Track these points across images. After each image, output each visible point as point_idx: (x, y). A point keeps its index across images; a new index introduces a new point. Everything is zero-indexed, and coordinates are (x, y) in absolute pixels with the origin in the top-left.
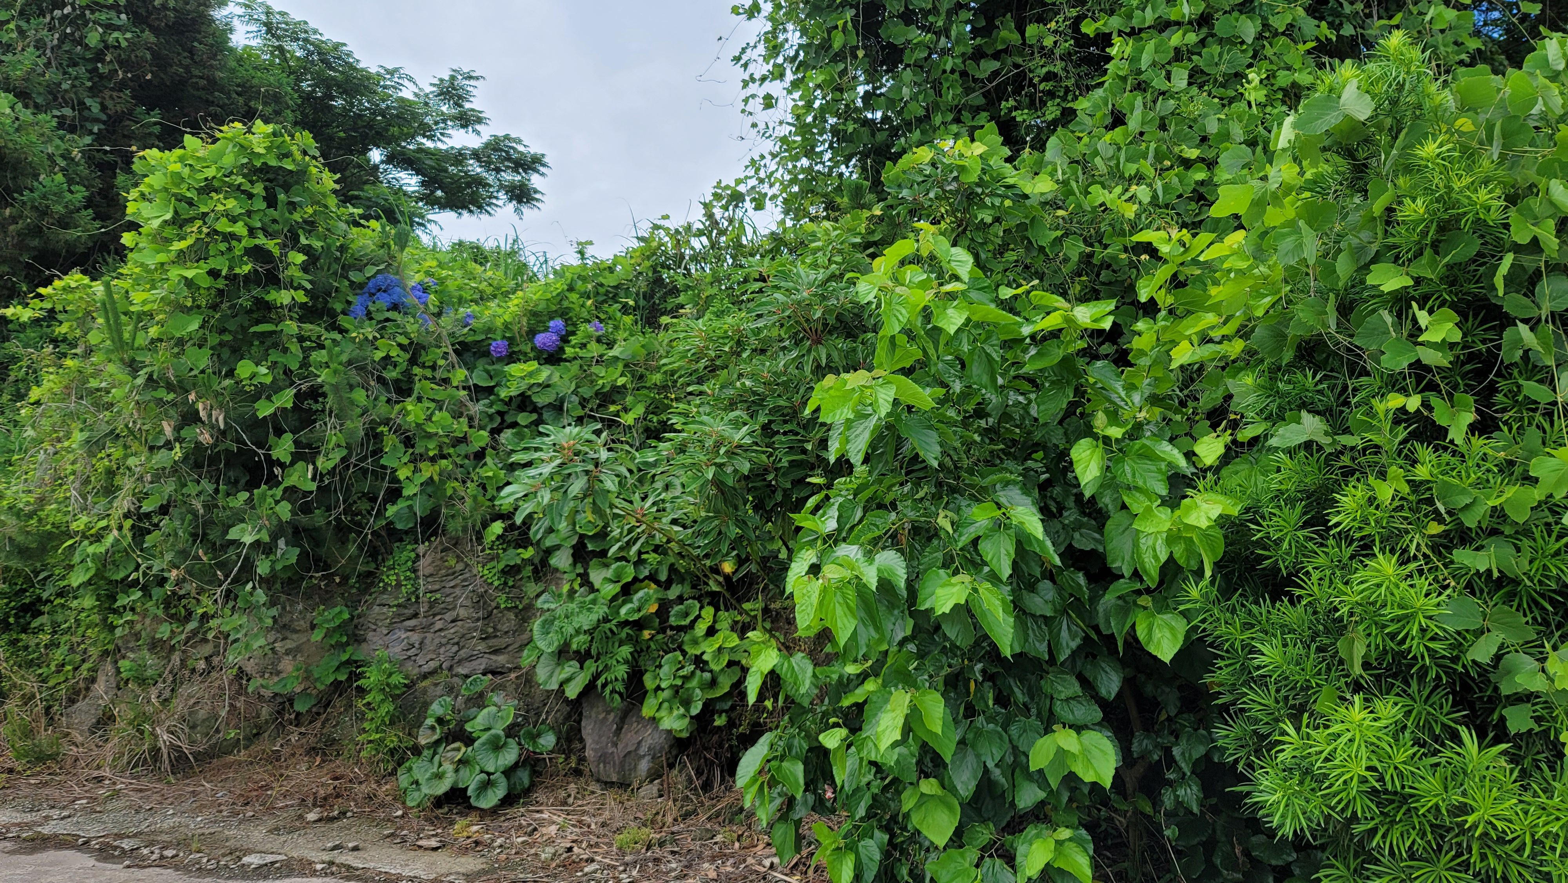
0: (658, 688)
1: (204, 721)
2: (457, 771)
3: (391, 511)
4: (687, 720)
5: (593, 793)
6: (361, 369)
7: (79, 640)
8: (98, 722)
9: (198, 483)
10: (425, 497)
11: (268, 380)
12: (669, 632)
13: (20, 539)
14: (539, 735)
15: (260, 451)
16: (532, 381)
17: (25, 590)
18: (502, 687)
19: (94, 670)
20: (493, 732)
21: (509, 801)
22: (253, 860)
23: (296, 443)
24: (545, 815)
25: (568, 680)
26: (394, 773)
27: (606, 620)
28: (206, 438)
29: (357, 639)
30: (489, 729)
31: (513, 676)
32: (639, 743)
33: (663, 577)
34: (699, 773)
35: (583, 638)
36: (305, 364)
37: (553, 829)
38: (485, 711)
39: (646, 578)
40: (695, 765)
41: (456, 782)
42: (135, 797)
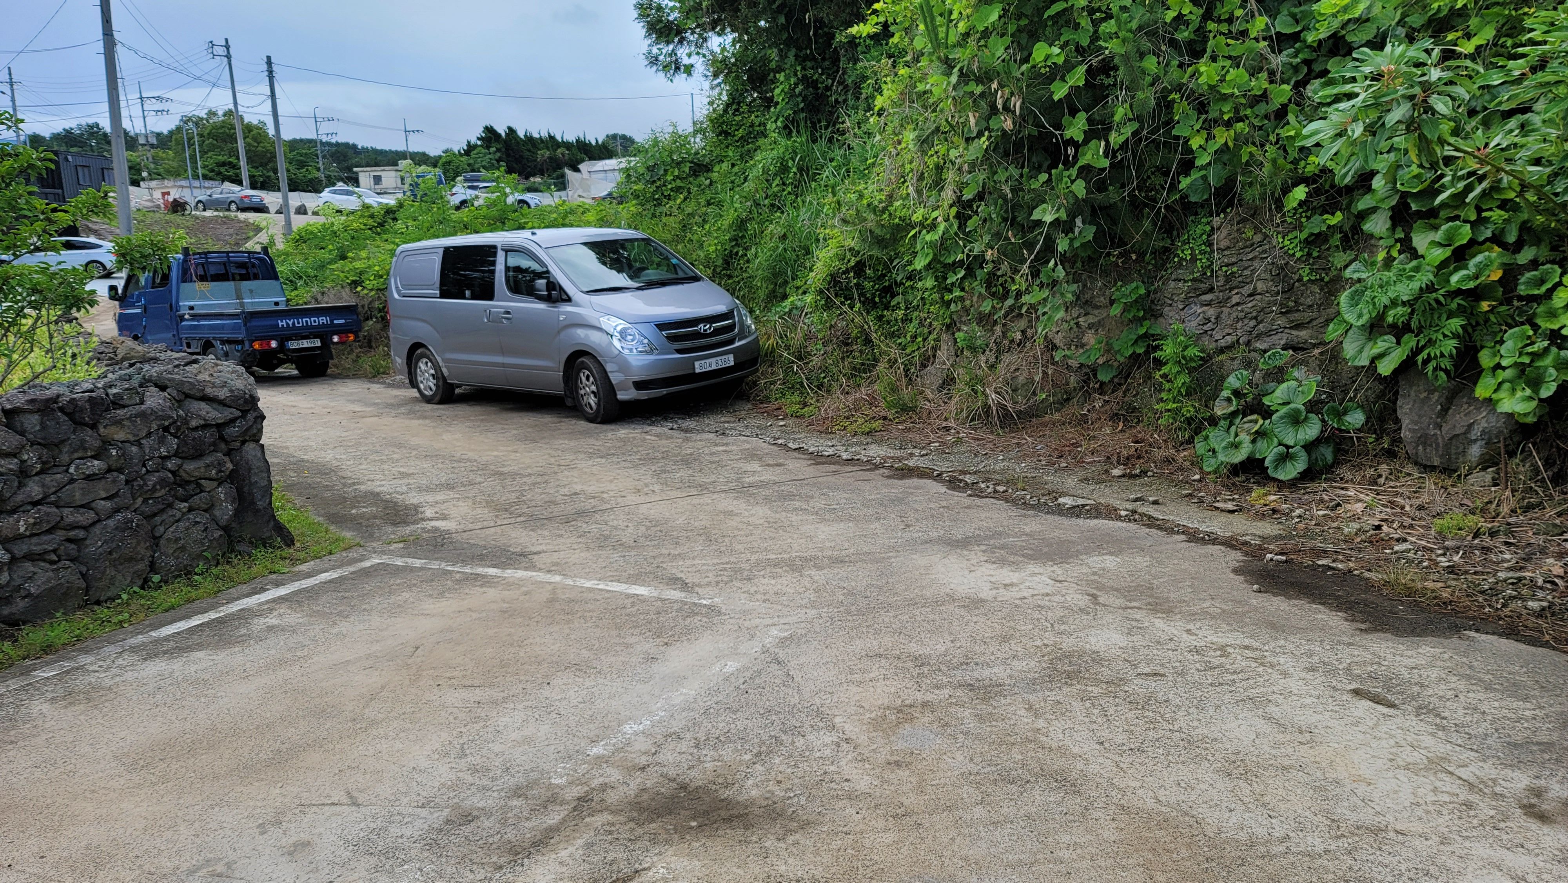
0: (1498, 366)
1: (1023, 385)
2: (1253, 441)
3: (1185, 183)
4: (1534, 403)
5: (1409, 475)
6: (1152, 34)
7: (926, 315)
8: (944, 383)
9: (1007, 169)
10: (1220, 166)
11: (1060, 60)
12: (1516, 303)
13: (878, 231)
14: (1345, 412)
15: (1057, 133)
16: (1347, 17)
17: (884, 276)
18: (1304, 362)
19: (937, 340)
20: (1292, 406)
21: (1309, 475)
22: (1067, 501)
23: (1089, 121)
24: (1351, 493)
25: (1381, 356)
26: (1190, 441)
27: (1430, 288)
28: (1008, 125)
29: (1154, 314)
30: (1289, 403)
31: (1317, 351)
32: (1470, 426)
33: (1511, 238)
34: (1548, 464)
35: (1400, 310)
36: (1095, 37)
37: (1359, 507)
38: (1285, 385)
39: (1487, 240)
40: (1545, 454)
41: (1253, 453)
42: (974, 444)
